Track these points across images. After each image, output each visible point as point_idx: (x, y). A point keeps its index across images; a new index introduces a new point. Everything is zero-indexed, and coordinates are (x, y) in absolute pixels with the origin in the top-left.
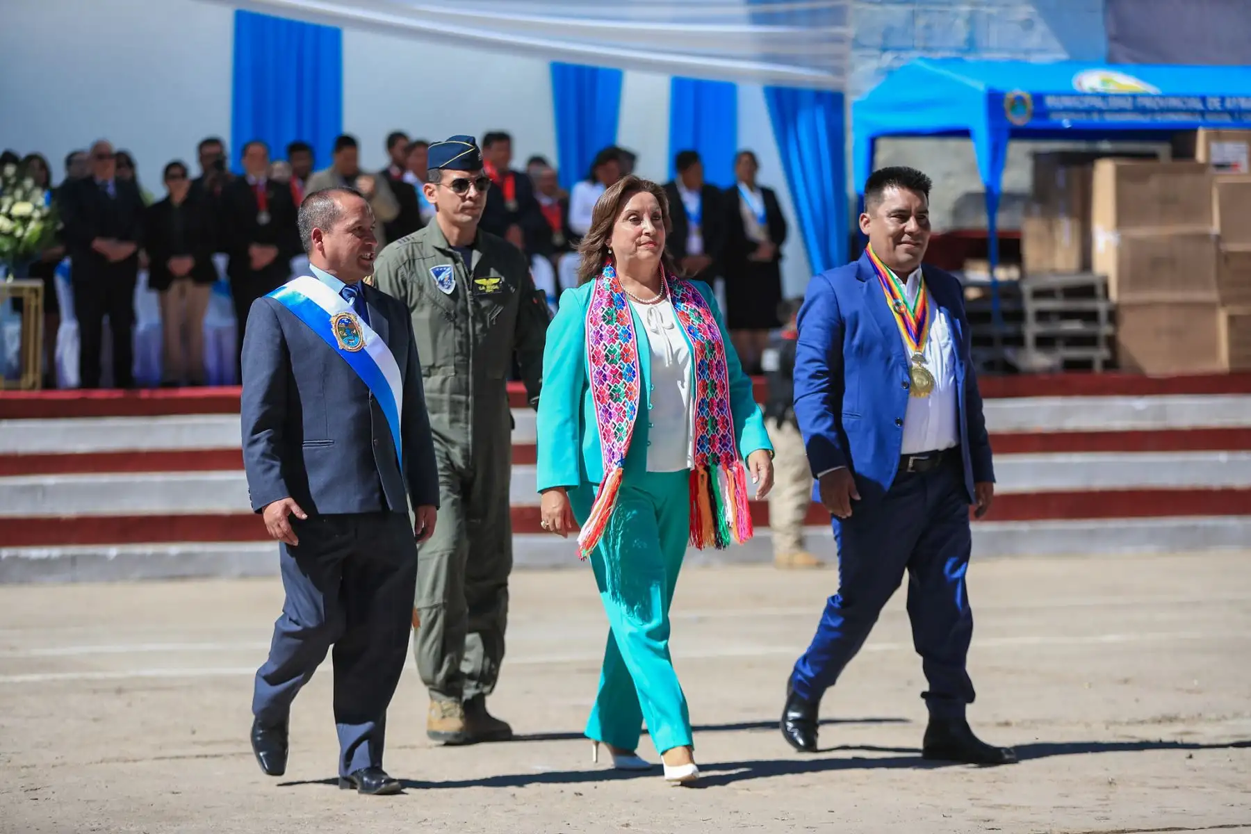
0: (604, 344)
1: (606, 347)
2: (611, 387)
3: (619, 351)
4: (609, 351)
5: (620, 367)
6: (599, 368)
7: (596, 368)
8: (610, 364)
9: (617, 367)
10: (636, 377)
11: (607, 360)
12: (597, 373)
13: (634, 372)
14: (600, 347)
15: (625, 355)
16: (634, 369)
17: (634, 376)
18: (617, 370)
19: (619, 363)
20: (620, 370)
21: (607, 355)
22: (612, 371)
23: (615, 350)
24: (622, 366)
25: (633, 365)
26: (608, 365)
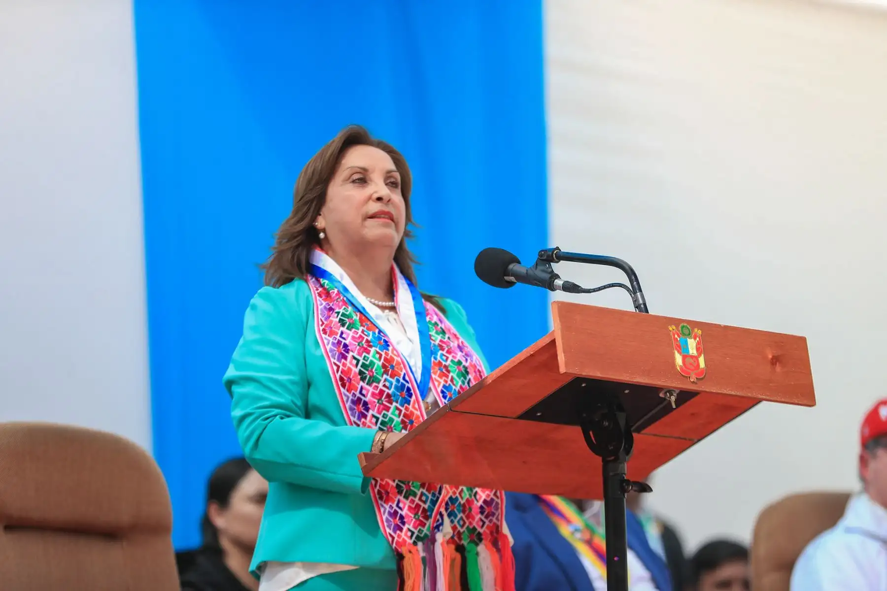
0: (354, 358)
1: (358, 361)
2: (377, 419)
3: (378, 364)
4: (363, 365)
5: (384, 386)
6: (354, 395)
7: (350, 396)
8: (369, 384)
9: (381, 386)
10: (414, 397)
11: (363, 379)
12: (353, 402)
13: (409, 389)
14: (348, 363)
15: (389, 367)
16: (407, 385)
17: (410, 395)
18: (382, 392)
19: (383, 380)
20: (387, 391)
21: (361, 373)
22: (373, 394)
23: (372, 363)
24: (387, 384)
25: (404, 378)
26: (368, 387)
